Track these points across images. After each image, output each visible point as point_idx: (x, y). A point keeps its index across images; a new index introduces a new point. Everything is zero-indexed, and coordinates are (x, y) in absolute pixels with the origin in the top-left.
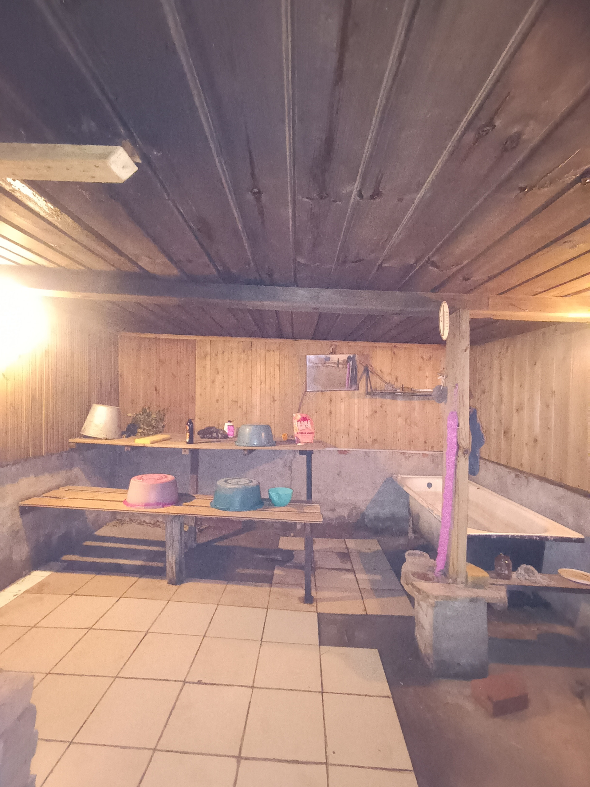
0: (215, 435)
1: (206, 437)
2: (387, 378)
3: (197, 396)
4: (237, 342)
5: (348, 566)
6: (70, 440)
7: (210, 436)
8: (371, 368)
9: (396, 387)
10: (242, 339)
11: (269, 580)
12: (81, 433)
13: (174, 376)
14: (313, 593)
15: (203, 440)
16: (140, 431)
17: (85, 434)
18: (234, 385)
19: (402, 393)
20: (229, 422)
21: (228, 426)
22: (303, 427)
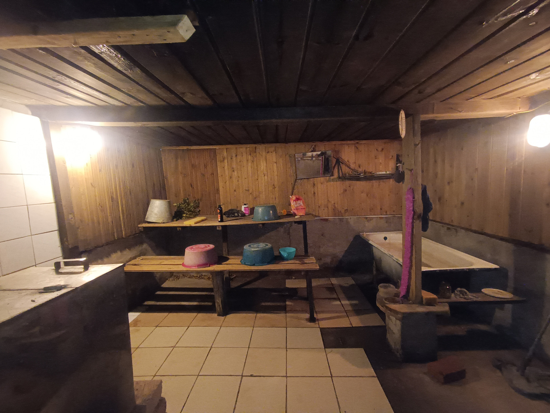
0: (236, 214)
1: (230, 216)
2: (352, 166)
3: (221, 189)
4: (245, 148)
5: (335, 296)
6: (139, 226)
7: (233, 215)
8: (341, 160)
9: (359, 172)
10: (249, 146)
11: (283, 309)
12: (145, 220)
13: (203, 175)
14: (315, 316)
15: (229, 219)
16: (185, 215)
17: (149, 221)
18: (245, 178)
19: (364, 176)
20: (245, 204)
21: (245, 207)
22: (298, 205)
